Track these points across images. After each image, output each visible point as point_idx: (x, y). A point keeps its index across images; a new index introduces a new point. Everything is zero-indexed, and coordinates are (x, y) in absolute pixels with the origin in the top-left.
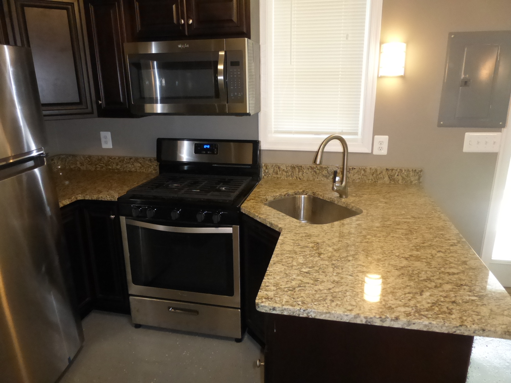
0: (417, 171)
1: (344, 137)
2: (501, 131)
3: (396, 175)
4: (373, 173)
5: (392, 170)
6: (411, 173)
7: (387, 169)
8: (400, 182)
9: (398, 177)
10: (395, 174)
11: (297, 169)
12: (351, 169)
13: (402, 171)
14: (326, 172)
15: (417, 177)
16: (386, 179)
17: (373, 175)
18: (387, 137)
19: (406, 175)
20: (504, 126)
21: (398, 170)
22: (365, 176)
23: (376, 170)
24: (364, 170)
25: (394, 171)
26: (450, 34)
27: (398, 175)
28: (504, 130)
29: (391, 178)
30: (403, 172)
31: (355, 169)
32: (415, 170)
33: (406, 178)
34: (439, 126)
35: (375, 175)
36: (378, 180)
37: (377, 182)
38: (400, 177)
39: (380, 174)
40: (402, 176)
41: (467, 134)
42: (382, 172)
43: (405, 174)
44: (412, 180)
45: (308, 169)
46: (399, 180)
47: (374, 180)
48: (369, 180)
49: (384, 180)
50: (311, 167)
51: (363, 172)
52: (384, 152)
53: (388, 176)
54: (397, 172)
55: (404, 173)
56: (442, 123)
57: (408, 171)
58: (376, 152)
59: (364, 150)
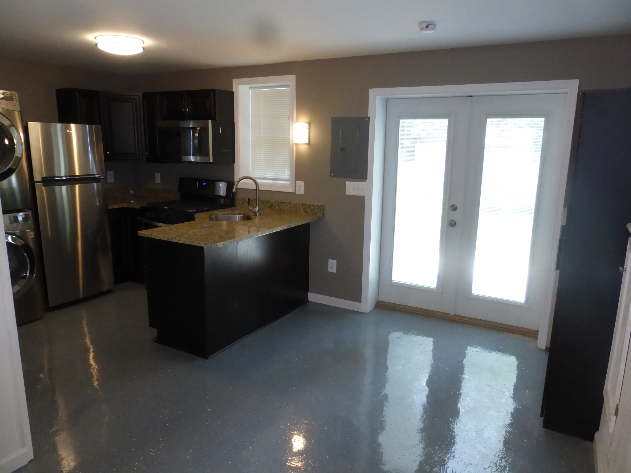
0: (319, 206)
1: (258, 181)
2: (365, 182)
3: (307, 208)
4: (295, 206)
5: (305, 204)
6: (316, 208)
7: (302, 204)
8: (310, 213)
10: (307, 207)
11: (254, 201)
14: (269, 204)
15: (319, 210)
16: (302, 210)
17: (295, 207)
18: (303, 182)
19: (313, 208)
20: (366, 178)
21: (309, 205)
22: (291, 207)
23: (296, 205)
24: (290, 204)
26: (332, 118)
27: (308, 208)
28: (366, 180)
29: (305, 209)
30: (311, 206)
31: (285, 202)
33: (313, 210)
34: (331, 176)
35: (296, 208)
36: (298, 211)
38: (310, 210)
39: (299, 207)
40: (311, 209)
41: (347, 182)
42: (299, 206)
44: (317, 212)
47: (296, 211)
48: (293, 210)
50: (261, 200)
51: (289, 205)
52: (302, 192)
53: (303, 208)
54: (308, 206)
56: (332, 174)
57: (314, 205)
58: (297, 193)
59: (291, 190)
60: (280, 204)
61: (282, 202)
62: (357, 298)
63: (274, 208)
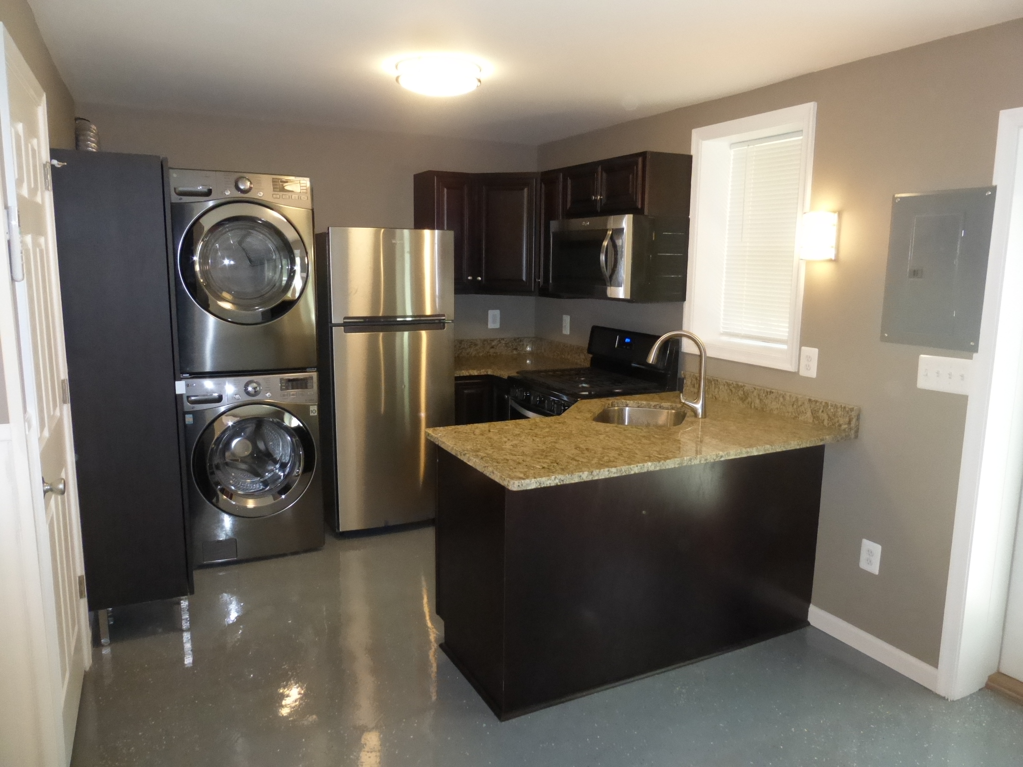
0: (847, 409)
2: (971, 358)
3: (820, 411)
4: (794, 402)
5: (816, 402)
6: (840, 413)
7: (810, 400)
8: (826, 423)
9: (822, 414)
10: (820, 409)
11: (713, 383)
12: (769, 393)
13: (828, 406)
14: (742, 393)
15: (847, 420)
16: (809, 414)
17: (793, 405)
18: (816, 351)
19: (832, 413)
20: (975, 349)
21: (823, 404)
22: (784, 405)
23: (797, 400)
24: (783, 397)
25: (818, 404)
27: (823, 412)
28: (975, 355)
29: (814, 413)
30: (830, 407)
31: (773, 393)
32: (845, 408)
33: (833, 418)
34: (883, 339)
35: (795, 406)
36: (799, 414)
37: (798, 418)
38: (825, 415)
39: (801, 406)
40: (827, 414)
41: (922, 356)
42: (803, 403)
43: (832, 410)
44: (841, 422)
45: (724, 385)
46: (824, 420)
47: (794, 414)
48: (788, 412)
49: (806, 416)
50: (727, 383)
51: (781, 399)
52: (812, 373)
53: (811, 410)
54: (822, 407)
55: (830, 409)
56: (886, 335)
57: (836, 407)
58: (803, 373)
59: (787, 366)
60: (764, 395)
61: (767, 392)
62: (930, 654)
63: (751, 403)
